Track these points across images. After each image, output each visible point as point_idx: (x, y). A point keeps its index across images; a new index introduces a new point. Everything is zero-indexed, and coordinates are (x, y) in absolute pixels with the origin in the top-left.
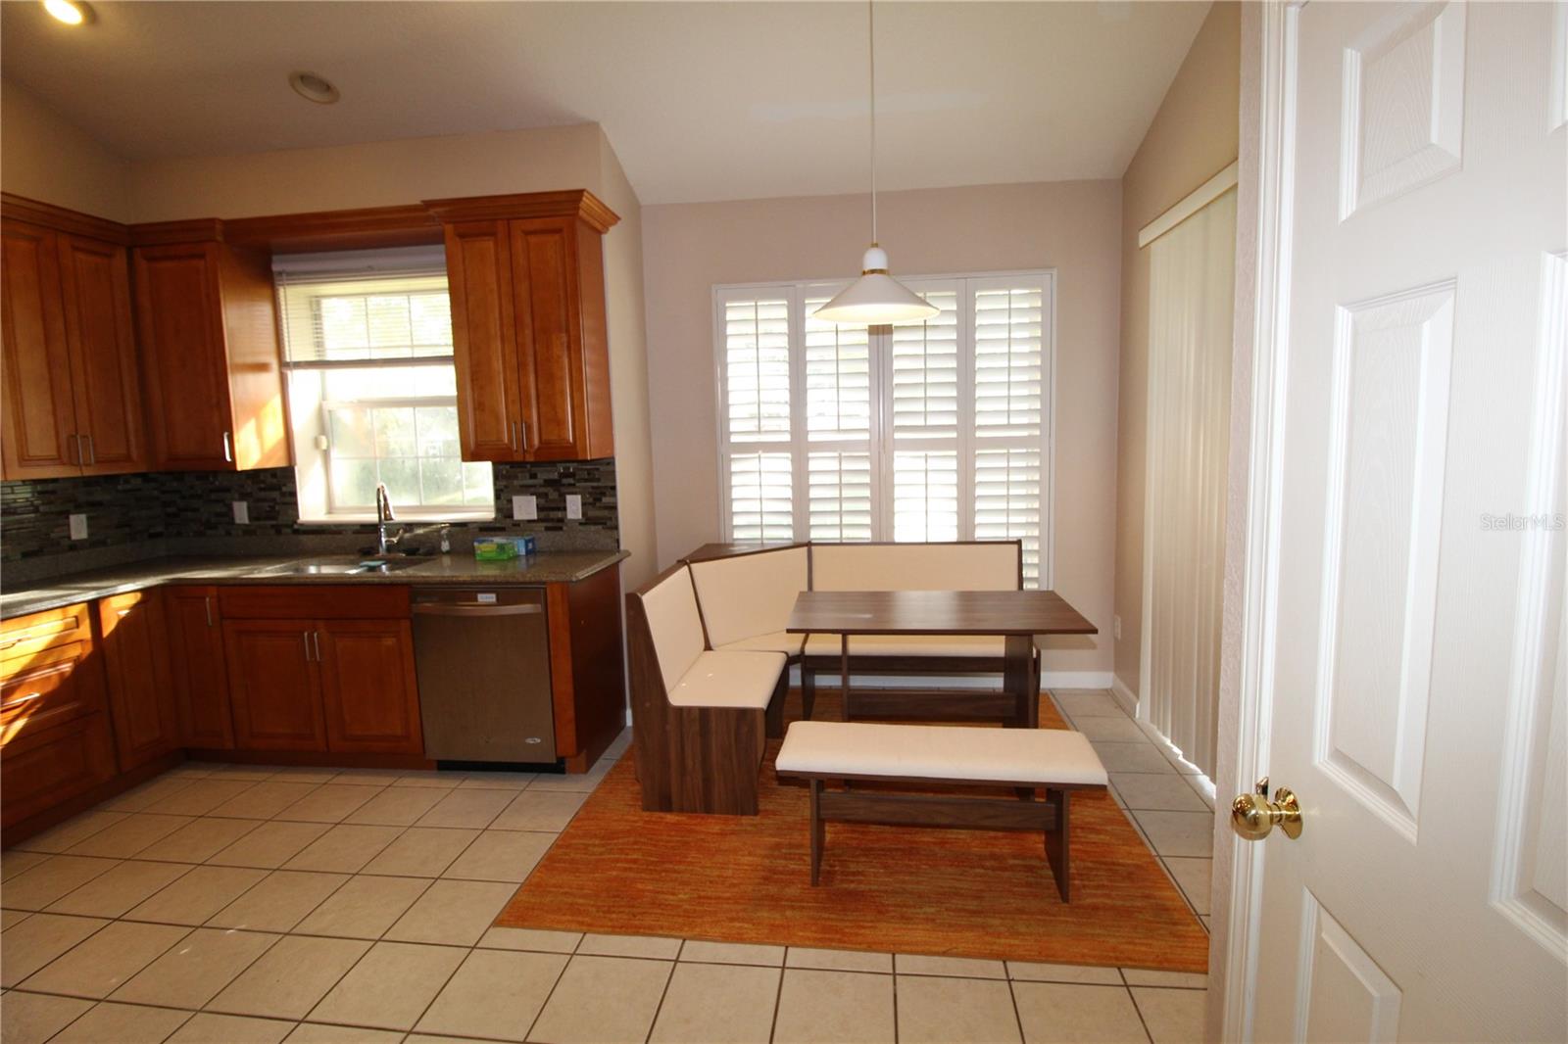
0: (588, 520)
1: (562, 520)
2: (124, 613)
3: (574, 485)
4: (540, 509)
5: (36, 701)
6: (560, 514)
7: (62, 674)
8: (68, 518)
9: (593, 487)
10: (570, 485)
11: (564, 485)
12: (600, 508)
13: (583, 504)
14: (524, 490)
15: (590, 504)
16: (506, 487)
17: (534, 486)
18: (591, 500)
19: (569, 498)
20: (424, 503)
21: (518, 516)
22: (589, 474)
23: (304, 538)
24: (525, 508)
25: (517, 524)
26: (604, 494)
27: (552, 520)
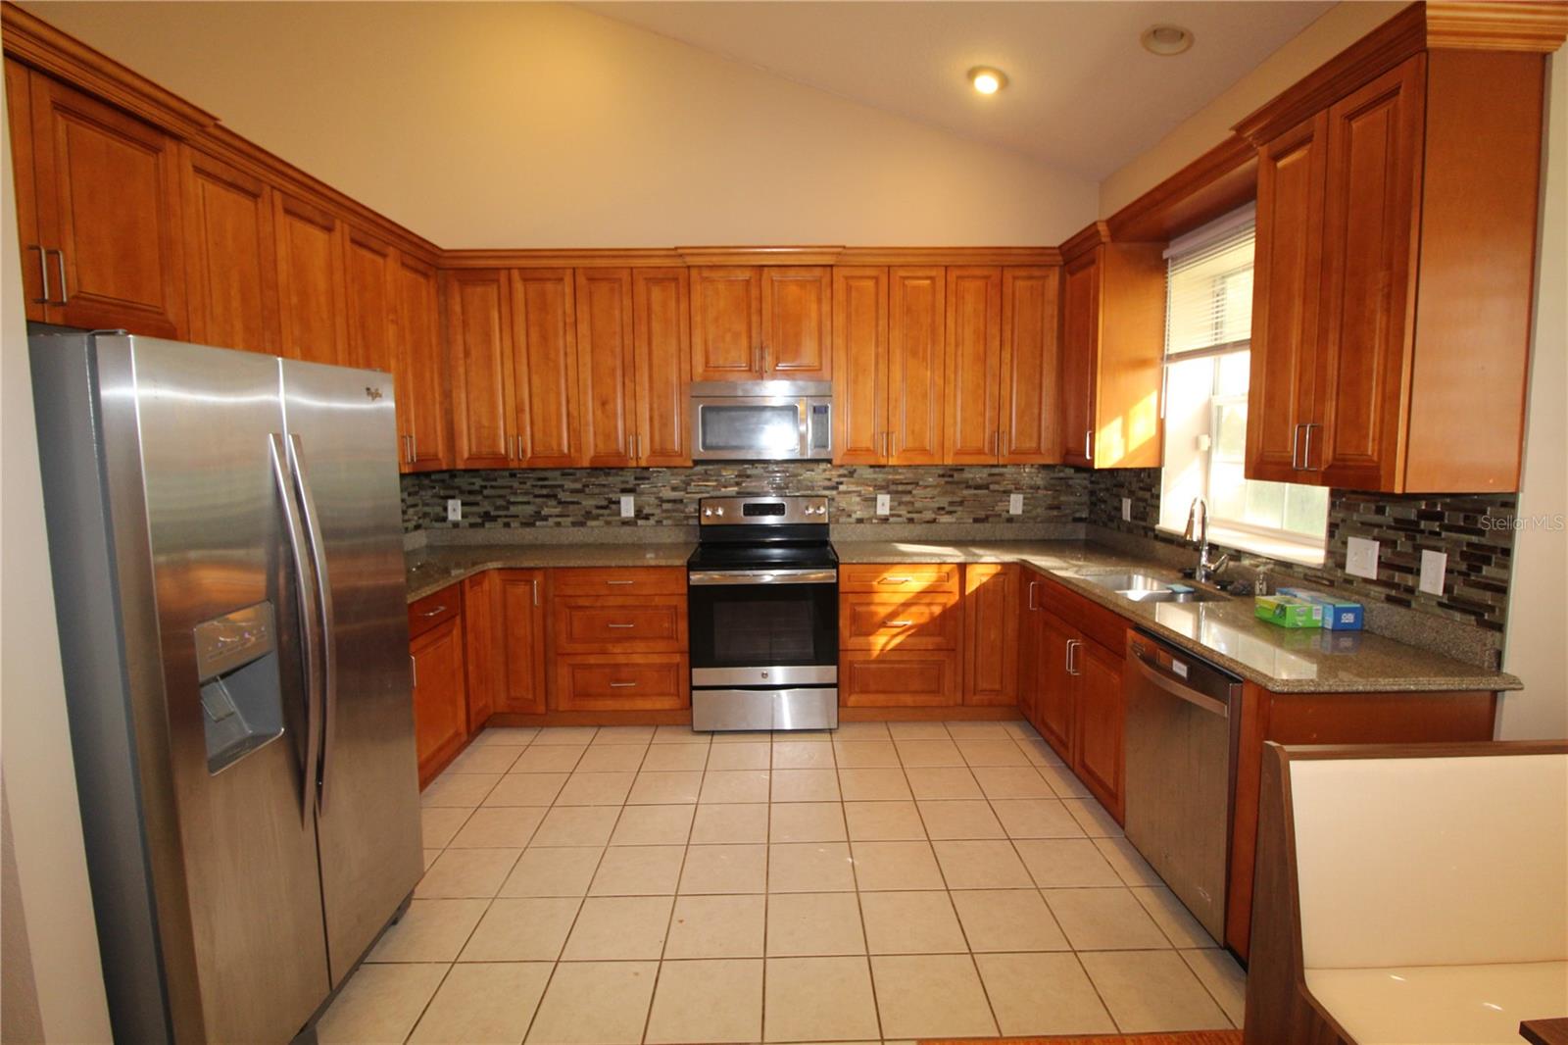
0: (1451, 602)
1: (1411, 590)
2: (985, 579)
3: (1439, 534)
4: (1382, 564)
5: (911, 628)
6: (1410, 580)
7: (931, 614)
8: (1009, 496)
9: (1470, 544)
10: (1433, 533)
11: (1422, 532)
12: (1478, 585)
13: (1448, 571)
14: (1365, 529)
15: (1460, 573)
16: (1343, 521)
17: (1380, 526)
18: (1463, 567)
19: (1427, 555)
20: (1285, 528)
21: (1351, 569)
22: (1466, 518)
23: (1159, 546)
24: (1364, 558)
25: (1349, 581)
26: (1487, 561)
27: (1396, 586)
